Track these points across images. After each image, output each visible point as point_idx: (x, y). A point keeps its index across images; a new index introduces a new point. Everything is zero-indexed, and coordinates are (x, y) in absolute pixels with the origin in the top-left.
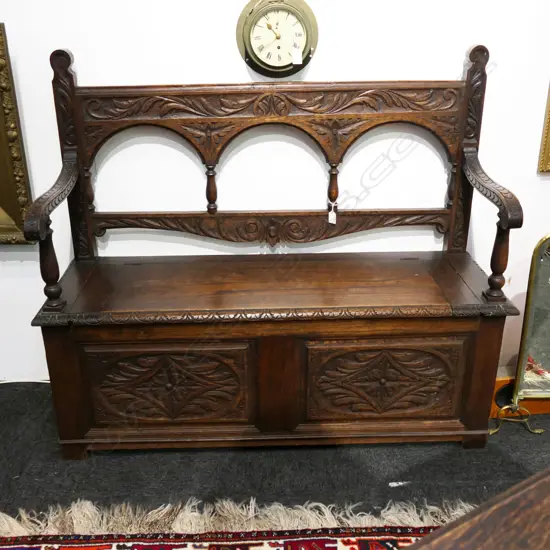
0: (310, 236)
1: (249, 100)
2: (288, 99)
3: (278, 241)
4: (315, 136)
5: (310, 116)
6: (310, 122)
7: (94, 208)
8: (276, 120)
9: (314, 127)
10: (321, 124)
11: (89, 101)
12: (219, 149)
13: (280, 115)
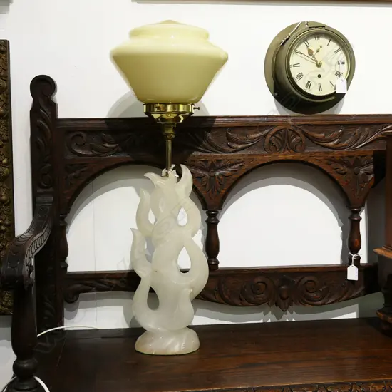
0: (329, 297)
1: (261, 134)
2: (303, 132)
3: (290, 304)
4: (335, 175)
5: (328, 153)
6: (330, 160)
7: (67, 266)
8: (290, 156)
9: (334, 165)
10: (342, 162)
11: (72, 135)
12: (223, 191)
13: (295, 151)
